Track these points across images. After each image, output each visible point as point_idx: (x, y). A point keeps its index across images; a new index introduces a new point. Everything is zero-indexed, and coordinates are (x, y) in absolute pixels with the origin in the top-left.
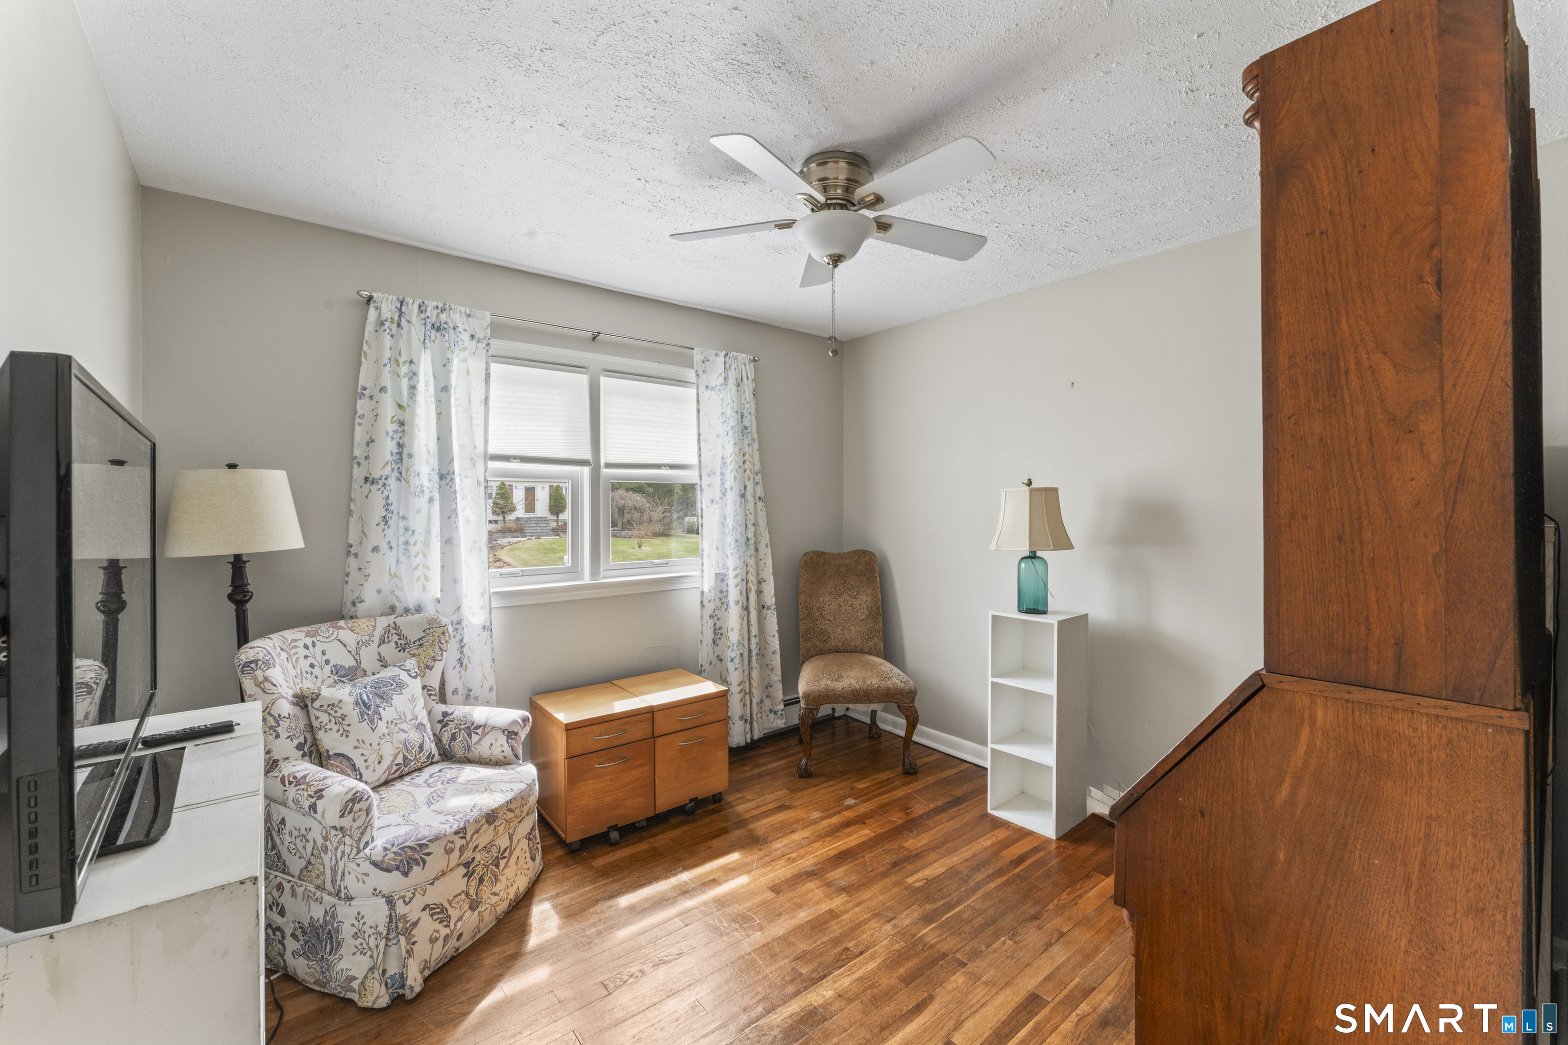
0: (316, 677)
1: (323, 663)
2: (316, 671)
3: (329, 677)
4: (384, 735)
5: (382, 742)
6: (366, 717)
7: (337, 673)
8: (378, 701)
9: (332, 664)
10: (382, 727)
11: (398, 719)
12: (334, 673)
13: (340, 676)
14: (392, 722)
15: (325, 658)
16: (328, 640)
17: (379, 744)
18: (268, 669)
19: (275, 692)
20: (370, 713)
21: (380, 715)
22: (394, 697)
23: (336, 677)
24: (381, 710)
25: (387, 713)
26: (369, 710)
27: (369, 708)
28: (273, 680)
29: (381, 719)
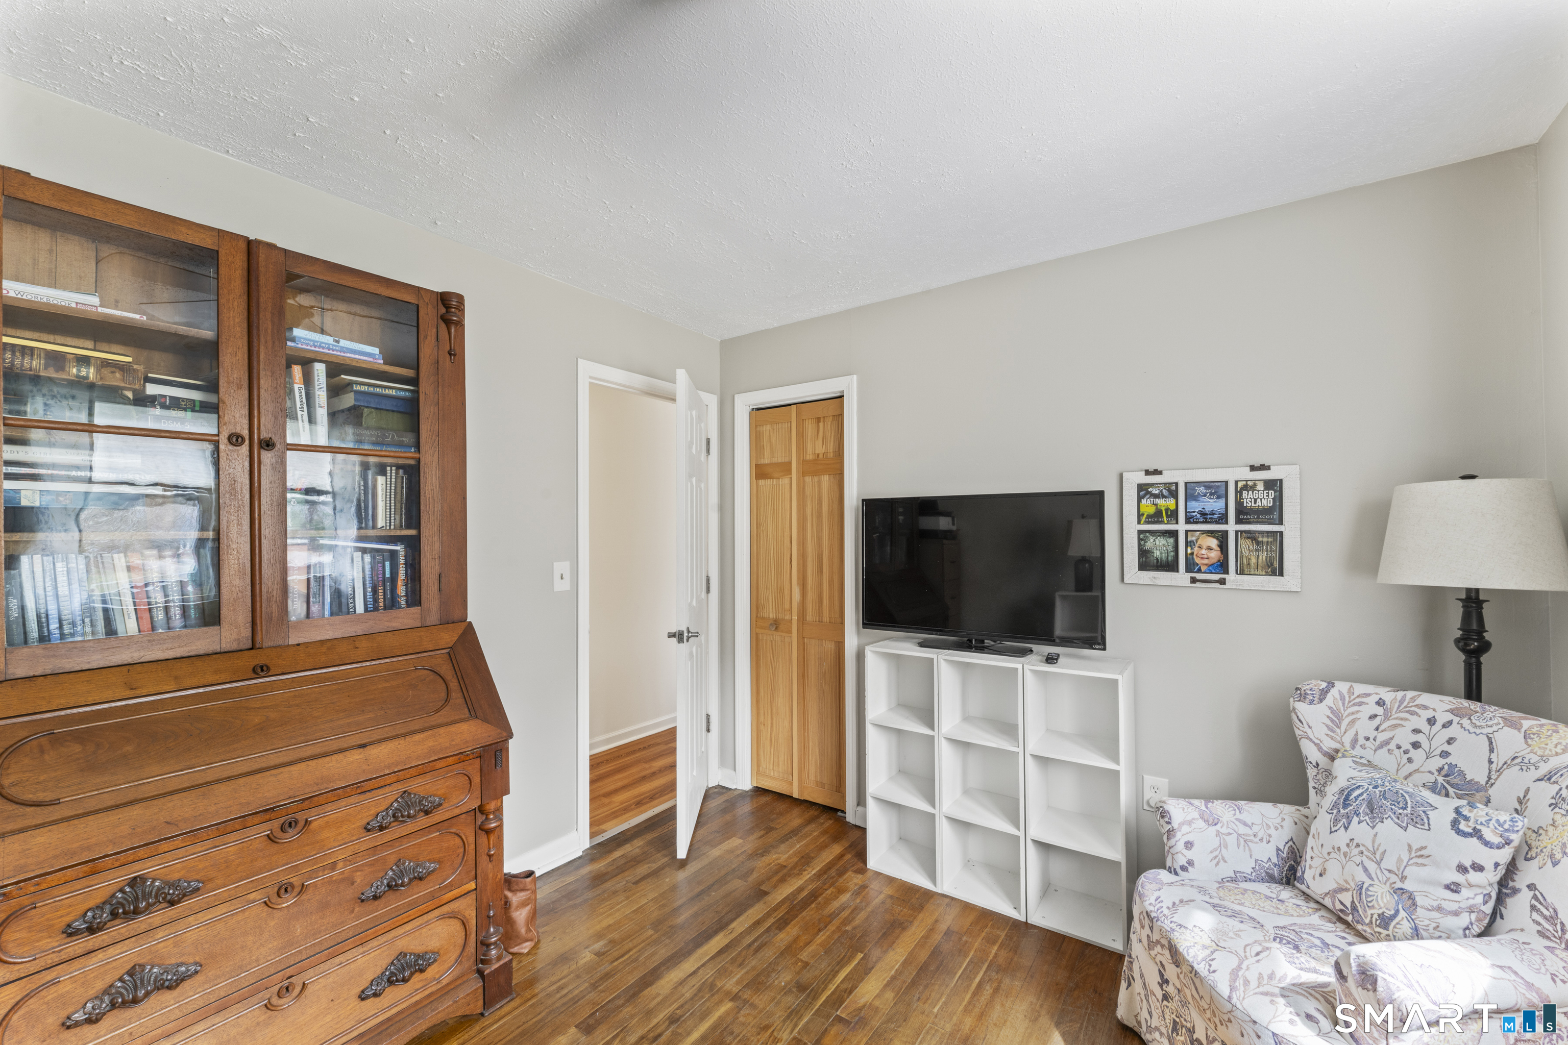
0: (1410, 760)
1: (1438, 752)
2: (1416, 754)
3: (1430, 772)
4: (1339, 849)
5: (1333, 855)
6: (1335, 812)
7: (1446, 776)
8: (1363, 808)
9: (1449, 760)
10: (1341, 838)
11: (1368, 850)
12: (1444, 773)
13: (1448, 782)
14: (1358, 845)
15: (1446, 747)
16: (1472, 730)
17: (1329, 854)
18: (1299, 701)
19: (1301, 728)
20: (1342, 811)
21: (1349, 824)
22: (1388, 822)
23: (1440, 779)
24: (1356, 819)
25: (1360, 830)
26: (1344, 808)
27: (1345, 806)
28: (1299, 714)
29: (1346, 828)
